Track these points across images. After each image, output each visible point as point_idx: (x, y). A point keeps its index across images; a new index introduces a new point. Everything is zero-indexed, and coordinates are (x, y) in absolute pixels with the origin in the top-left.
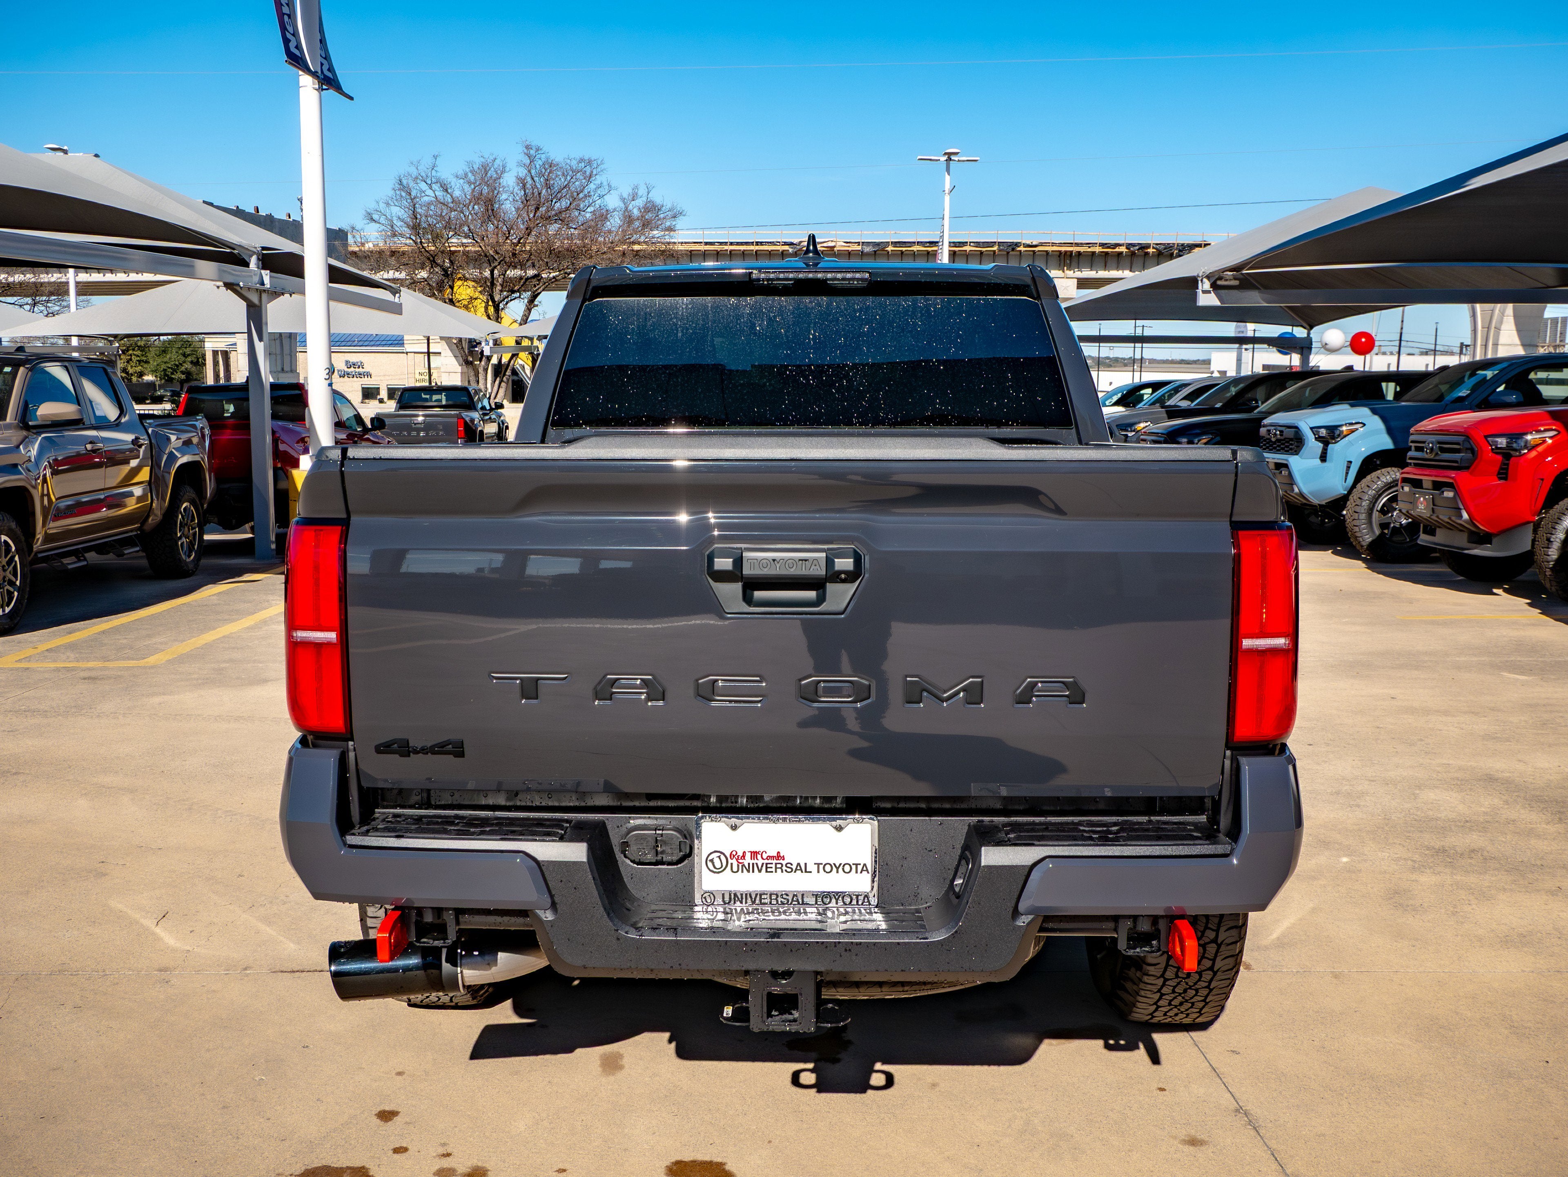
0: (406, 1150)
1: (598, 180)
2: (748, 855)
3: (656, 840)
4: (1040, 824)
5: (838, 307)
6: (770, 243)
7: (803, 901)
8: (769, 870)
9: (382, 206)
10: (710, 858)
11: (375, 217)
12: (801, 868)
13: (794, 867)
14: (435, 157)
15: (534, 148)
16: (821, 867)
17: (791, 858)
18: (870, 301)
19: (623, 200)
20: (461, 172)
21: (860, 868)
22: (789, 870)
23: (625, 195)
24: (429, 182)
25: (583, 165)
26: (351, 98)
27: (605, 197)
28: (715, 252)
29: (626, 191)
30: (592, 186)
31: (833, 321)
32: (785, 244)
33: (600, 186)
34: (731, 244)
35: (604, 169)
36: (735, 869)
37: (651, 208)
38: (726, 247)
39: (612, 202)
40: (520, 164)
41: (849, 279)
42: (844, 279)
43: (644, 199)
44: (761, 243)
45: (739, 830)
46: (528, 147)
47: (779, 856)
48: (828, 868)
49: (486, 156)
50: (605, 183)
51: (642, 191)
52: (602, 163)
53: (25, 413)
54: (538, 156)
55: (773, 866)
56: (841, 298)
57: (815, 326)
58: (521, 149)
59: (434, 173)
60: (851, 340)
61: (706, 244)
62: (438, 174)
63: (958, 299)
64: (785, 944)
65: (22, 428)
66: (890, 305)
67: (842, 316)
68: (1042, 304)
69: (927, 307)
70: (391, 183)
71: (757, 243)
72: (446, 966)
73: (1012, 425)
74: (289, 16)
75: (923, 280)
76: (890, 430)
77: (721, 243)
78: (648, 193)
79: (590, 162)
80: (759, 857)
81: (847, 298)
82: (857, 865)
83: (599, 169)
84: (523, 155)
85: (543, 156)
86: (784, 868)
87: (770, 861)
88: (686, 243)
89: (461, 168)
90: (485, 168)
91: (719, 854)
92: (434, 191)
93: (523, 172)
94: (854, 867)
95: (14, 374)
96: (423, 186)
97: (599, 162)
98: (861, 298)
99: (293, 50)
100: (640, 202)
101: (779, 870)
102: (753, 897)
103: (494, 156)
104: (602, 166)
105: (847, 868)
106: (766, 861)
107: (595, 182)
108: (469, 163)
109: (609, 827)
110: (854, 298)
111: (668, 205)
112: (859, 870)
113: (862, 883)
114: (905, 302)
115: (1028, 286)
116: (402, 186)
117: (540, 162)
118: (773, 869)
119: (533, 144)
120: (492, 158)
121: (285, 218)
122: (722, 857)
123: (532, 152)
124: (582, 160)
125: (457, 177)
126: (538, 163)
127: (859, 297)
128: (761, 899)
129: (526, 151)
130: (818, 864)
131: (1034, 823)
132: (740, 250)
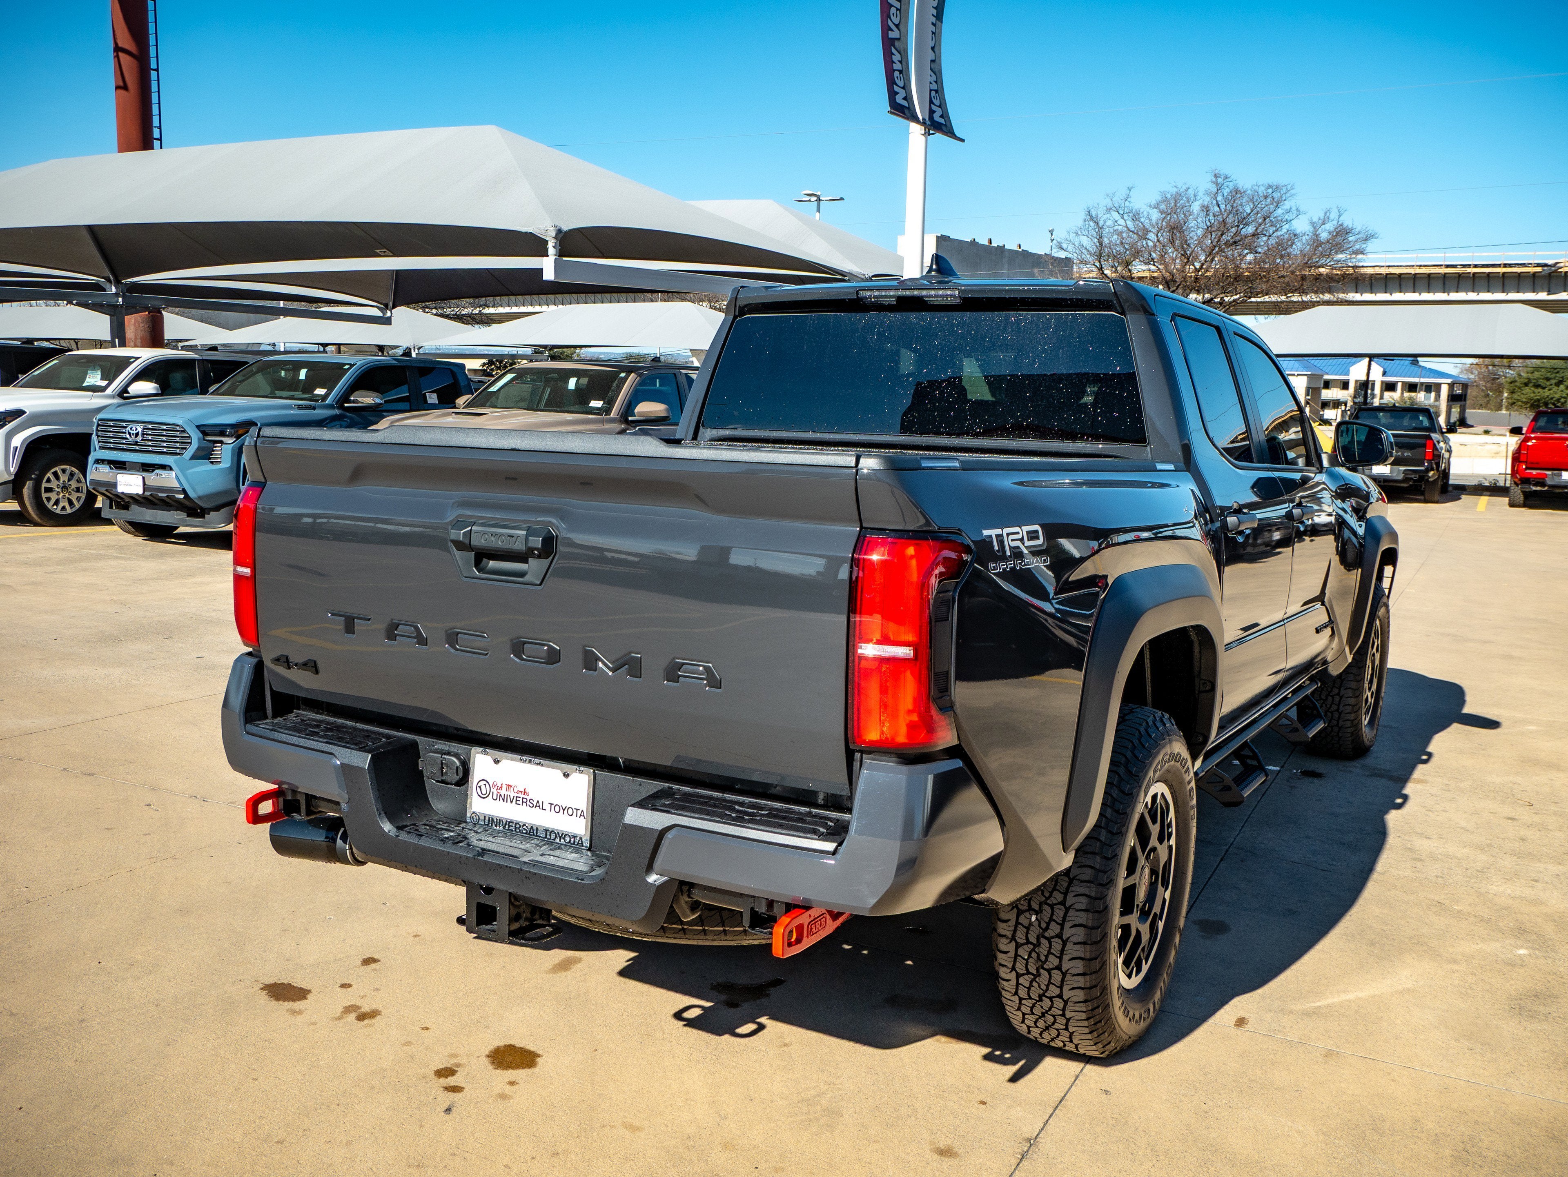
0: (349, 986)
1: (1287, 205)
2: (504, 787)
3: (442, 763)
4: (717, 799)
5: (938, 322)
6: (1521, 264)
7: (537, 833)
8: (518, 802)
9: (1072, 235)
10: (479, 785)
11: (1064, 246)
12: (538, 805)
13: (535, 803)
14: (1130, 189)
15: (1222, 177)
16: (553, 806)
17: (533, 795)
18: (967, 316)
19: (1313, 224)
20: (1154, 202)
21: (579, 812)
22: (531, 805)
23: (1315, 220)
24: (1122, 212)
25: (1270, 191)
26: (963, 140)
27: (1292, 222)
28: (1457, 275)
29: (1317, 215)
30: (1279, 211)
31: (933, 336)
32: (1538, 265)
33: (1289, 211)
34: (1476, 266)
35: (1294, 194)
36: (495, 798)
37: (1342, 232)
38: (1469, 270)
39: (1301, 226)
40: (1207, 193)
41: (941, 296)
42: (936, 296)
43: (1335, 223)
44: (1510, 265)
45: (500, 764)
46: (1216, 176)
47: (525, 793)
48: (557, 809)
49: (1179, 186)
50: (1294, 209)
51: (1334, 215)
52: (1292, 189)
53: (629, 408)
54: (1225, 184)
55: (521, 799)
56: (943, 314)
57: (916, 339)
58: (1211, 177)
59: (1127, 203)
60: (946, 353)
61: (1447, 266)
62: (1132, 205)
63: (1048, 314)
64: (486, 863)
65: (621, 422)
66: (984, 320)
67: (940, 331)
68: (1127, 319)
69: (1018, 322)
70: (1082, 216)
71: (1505, 265)
72: (339, 842)
73: (1087, 440)
74: (901, 72)
75: (1007, 296)
76: (973, 440)
77: (1464, 266)
78: (1340, 216)
79: (1277, 188)
80: (512, 789)
81: (948, 313)
82: (577, 810)
83: (1288, 195)
84: (1210, 184)
85: (1231, 184)
86: (528, 803)
87: (519, 795)
88: (1425, 266)
89: (1155, 197)
90: (1177, 197)
91: (485, 783)
92: (1125, 221)
93: (1207, 200)
94: (575, 811)
95: (626, 378)
96: (1116, 216)
97: (1289, 187)
98: (959, 314)
99: (899, 99)
100: (1330, 226)
101: (524, 804)
102: (504, 822)
103: (1187, 186)
104: (1292, 192)
105: (570, 812)
106: (516, 795)
107: (1283, 207)
108: (1163, 193)
109: (420, 747)
110: (954, 313)
111: (1358, 227)
112: (579, 815)
113: (579, 827)
114: (998, 317)
115: (1111, 301)
116: (1091, 217)
117: (1228, 190)
118: (520, 803)
119: (1222, 172)
120: (1184, 188)
121: (1016, 248)
122: (487, 785)
123: (1220, 180)
124: (1270, 186)
125: (1150, 206)
126: (1226, 191)
127: (958, 313)
128: (509, 826)
129: (1214, 180)
130: (551, 804)
131: (711, 798)
132: (1485, 273)
